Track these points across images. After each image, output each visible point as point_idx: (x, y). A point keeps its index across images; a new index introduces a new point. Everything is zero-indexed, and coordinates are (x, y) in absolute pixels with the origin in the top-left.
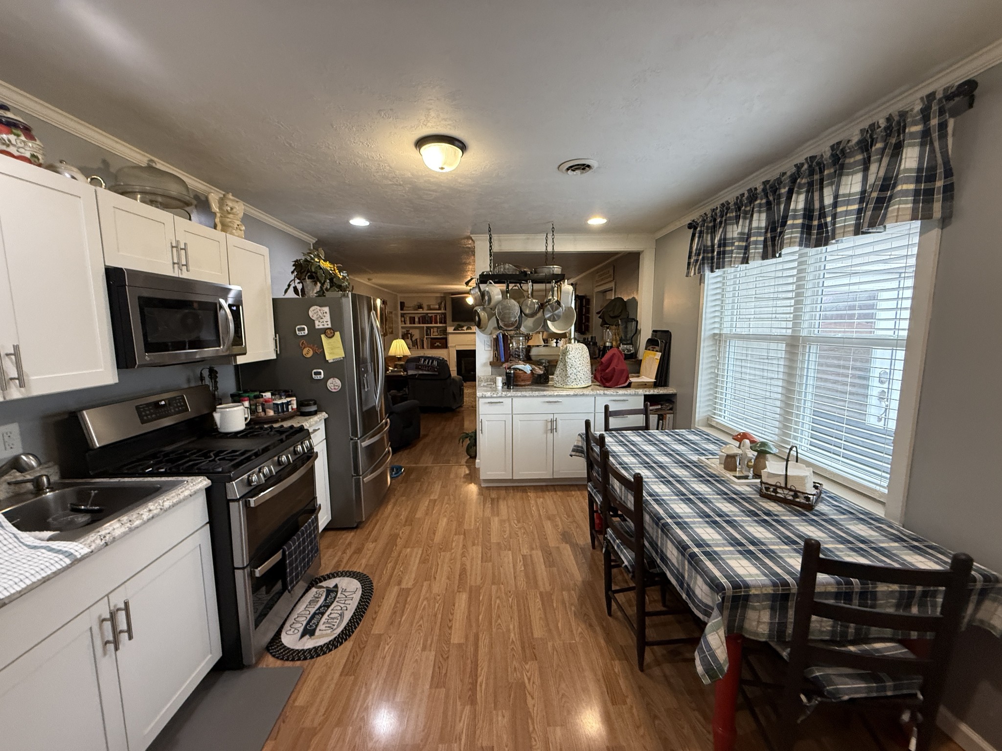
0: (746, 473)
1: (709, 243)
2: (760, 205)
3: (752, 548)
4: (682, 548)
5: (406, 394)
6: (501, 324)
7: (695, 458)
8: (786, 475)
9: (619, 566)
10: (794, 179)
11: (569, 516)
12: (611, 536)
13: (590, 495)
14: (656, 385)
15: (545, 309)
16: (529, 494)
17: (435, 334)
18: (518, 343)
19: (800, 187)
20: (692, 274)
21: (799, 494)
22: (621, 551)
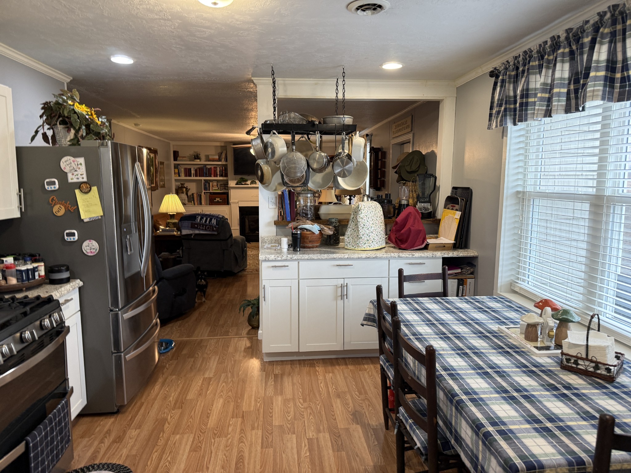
0: (547, 344)
1: (512, 94)
2: (563, 54)
3: (549, 425)
4: (477, 426)
5: (179, 257)
6: (286, 179)
7: (494, 327)
8: (587, 346)
9: (411, 448)
10: (596, 28)
11: (360, 393)
12: (403, 415)
13: (382, 369)
14: (455, 247)
15: (335, 163)
16: (317, 368)
17: (214, 189)
18: (306, 201)
19: (603, 36)
20: (494, 126)
21: (600, 365)
22: (414, 431)
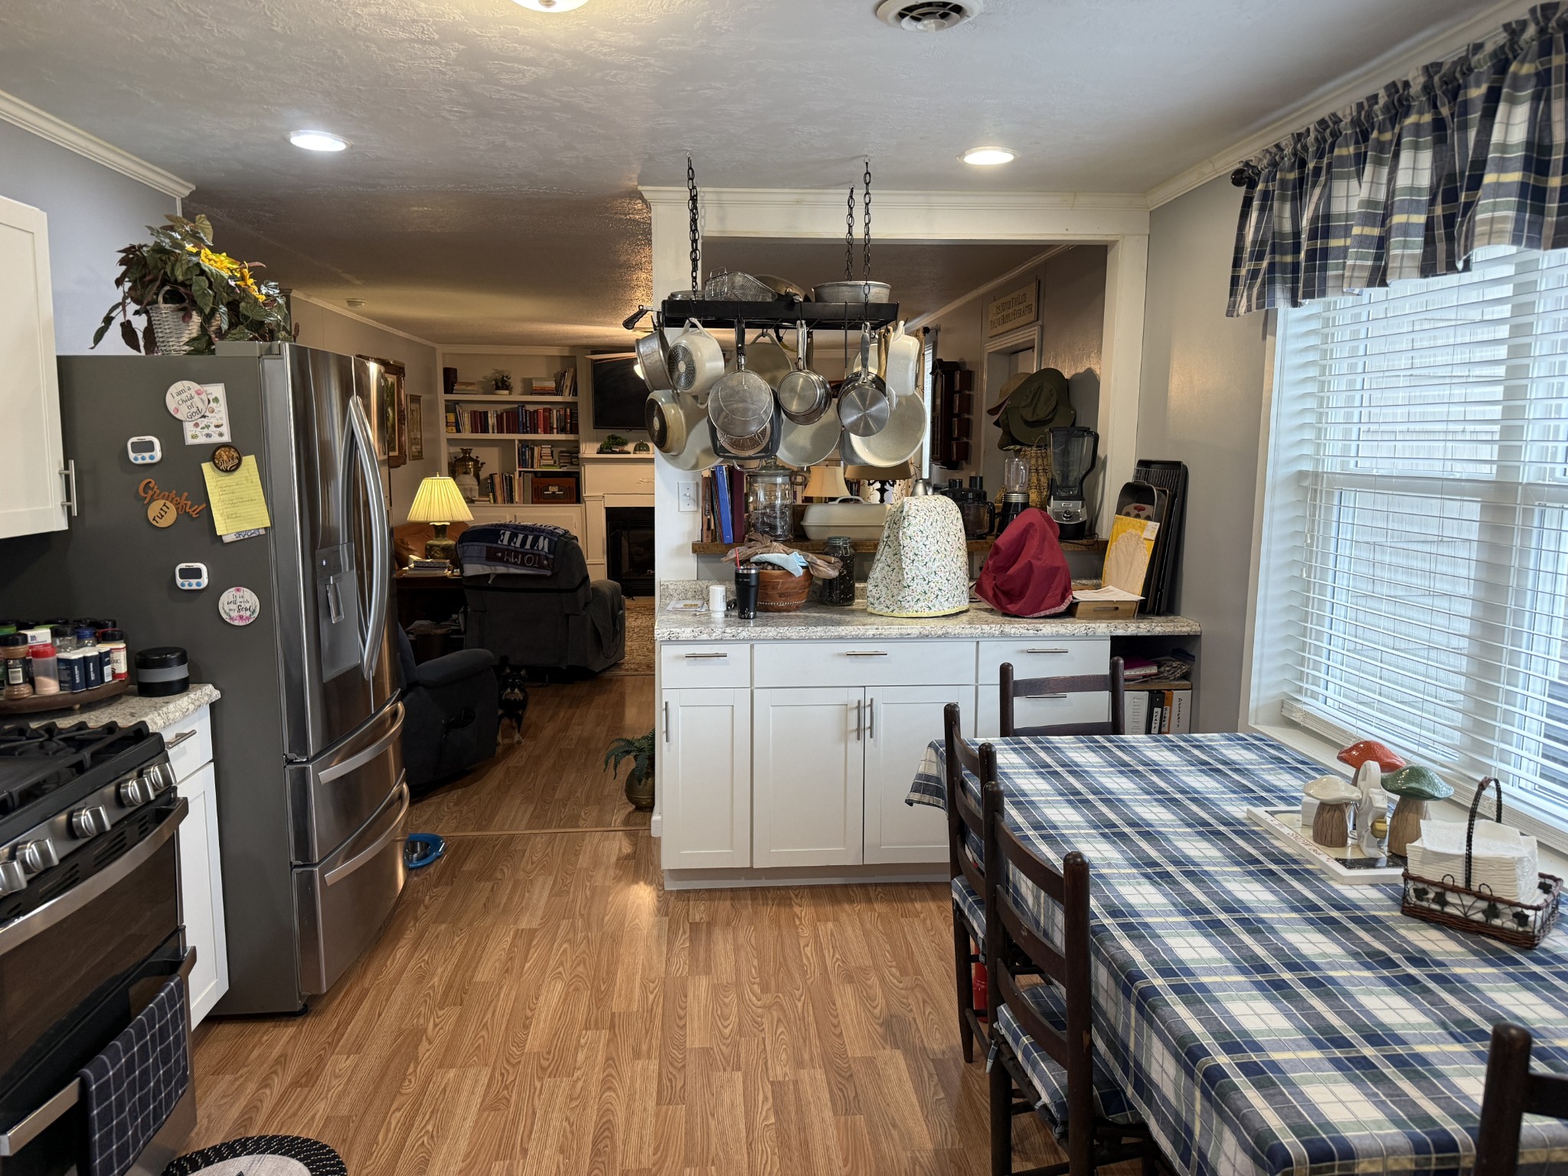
0: (1370, 852)
1: (1287, 227)
2: (1417, 128)
3: (1368, 1051)
4: (1188, 1054)
5: (458, 632)
6: (722, 440)
7: (1239, 810)
8: (1469, 857)
9: (1028, 1107)
10: (1501, 63)
11: (903, 971)
12: (1008, 1026)
13: (958, 911)
14: (1143, 610)
15: (845, 400)
16: (797, 909)
17: (544, 462)
18: (770, 493)
19: (1517, 85)
20: (1242, 309)
21: (1500, 906)
22: (1034, 1066)
